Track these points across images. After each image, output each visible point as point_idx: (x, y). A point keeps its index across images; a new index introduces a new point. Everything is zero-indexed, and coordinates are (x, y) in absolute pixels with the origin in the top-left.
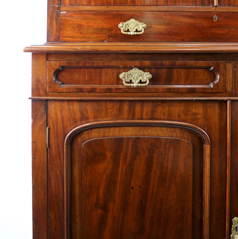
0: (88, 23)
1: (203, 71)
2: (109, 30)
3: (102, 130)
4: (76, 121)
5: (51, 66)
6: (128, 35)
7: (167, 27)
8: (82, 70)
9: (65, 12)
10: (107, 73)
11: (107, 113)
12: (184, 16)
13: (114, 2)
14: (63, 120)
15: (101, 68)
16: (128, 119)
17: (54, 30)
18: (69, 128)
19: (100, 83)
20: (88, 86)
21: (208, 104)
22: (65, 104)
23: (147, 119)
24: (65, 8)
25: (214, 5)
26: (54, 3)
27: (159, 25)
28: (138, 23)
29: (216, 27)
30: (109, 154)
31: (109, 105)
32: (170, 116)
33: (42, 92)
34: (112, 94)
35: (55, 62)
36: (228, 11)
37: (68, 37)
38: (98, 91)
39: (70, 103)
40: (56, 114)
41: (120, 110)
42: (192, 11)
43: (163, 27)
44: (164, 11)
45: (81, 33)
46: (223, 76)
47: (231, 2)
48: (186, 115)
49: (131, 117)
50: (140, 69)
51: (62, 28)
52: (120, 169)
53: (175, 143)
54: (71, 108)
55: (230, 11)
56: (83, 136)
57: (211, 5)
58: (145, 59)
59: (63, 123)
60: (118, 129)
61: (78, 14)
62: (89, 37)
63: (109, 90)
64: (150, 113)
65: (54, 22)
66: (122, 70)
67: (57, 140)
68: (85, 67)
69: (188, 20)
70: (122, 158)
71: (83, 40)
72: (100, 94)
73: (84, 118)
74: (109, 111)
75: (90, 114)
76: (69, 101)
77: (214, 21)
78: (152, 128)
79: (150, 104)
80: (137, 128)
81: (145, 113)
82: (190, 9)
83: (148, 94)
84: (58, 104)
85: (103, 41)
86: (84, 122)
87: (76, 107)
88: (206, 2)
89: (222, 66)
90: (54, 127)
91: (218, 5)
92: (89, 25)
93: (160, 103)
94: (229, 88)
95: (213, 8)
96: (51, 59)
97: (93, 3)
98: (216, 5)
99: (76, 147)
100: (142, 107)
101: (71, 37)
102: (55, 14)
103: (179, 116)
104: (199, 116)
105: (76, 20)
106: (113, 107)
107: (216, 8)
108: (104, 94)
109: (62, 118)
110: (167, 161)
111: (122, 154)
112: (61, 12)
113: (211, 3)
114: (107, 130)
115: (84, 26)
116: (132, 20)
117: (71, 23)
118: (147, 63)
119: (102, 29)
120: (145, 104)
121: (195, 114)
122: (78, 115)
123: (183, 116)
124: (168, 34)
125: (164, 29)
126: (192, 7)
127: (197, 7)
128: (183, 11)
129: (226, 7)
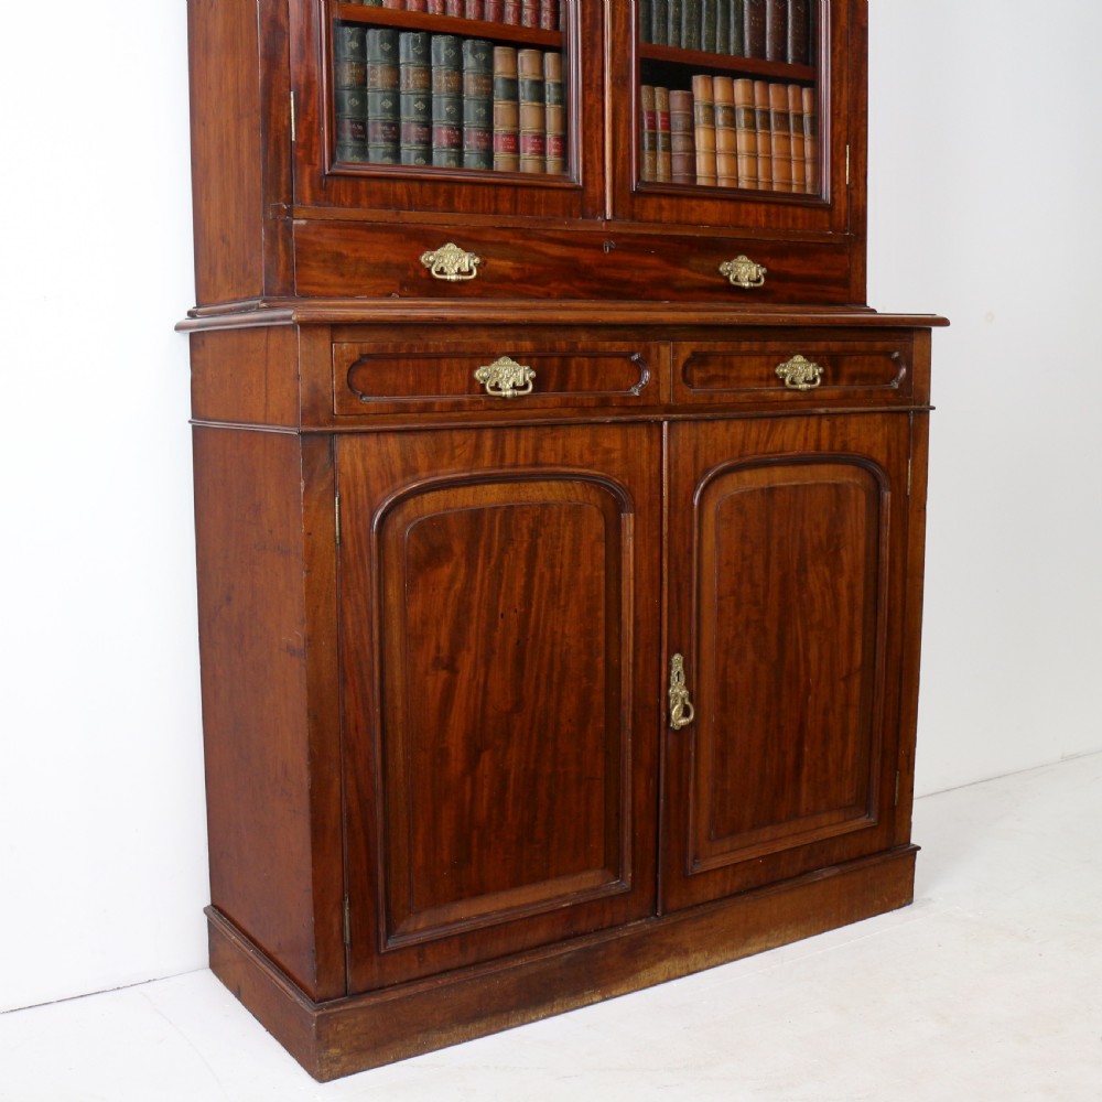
0: (356, 250)
1: (621, 360)
2: (402, 268)
3: (442, 495)
4: (393, 479)
5: (342, 355)
6: (445, 281)
8: (403, 362)
9: (303, 222)
10: (450, 369)
11: (452, 457)
12: (549, 240)
13: (410, 202)
14: (367, 478)
15: (439, 357)
16: (493, 467)
17: (282, 267)
18: (380, 496)
19: (438, 393)
20: (418, 400)
21: (630, 430)
22: (371, 441)
23: (525, 466)
24: (304, 213)
25: (605, 217)
26: (278, 196)
27: (503, 260)
28: (463, 253)
29: (609, 265)
30: (458, 547)
31: (458, 437)
32: (565, 456)
33: (323, 416)
34: (464, 413)
35: (351, 346)
36: (629, 231)
37: (313, 284)
38: (437, 408)
39: (382, 437)
40: (354, 465)
41: (478, 447)
42: (564, 228)
43: (510, 264)
44: (511, 228)
45: (342, 275)
46: (656, 372)
47: (635, 212)
48: (593, 453)
49: (497, 463)
50: (513, 359)
51: (299, 261)
52: (479, 577)
53: (576, 511)
54: (384, 449)
56: (406, 511)
57: (600, 217)
58: (519, 338)
59: (368, 485)
60: (471, 490)
61: (334, 227)
62: (360, 286)
63: (458, 406)
64: (531, 454)
65: (281, 247)
66: (478, 361)
67: (356, 523)
68: (410, 356)
69: (556, 251)
70: (481, 553)
71: (346, 291)
72: (440, 415)
73: (410, 471)
74: (458, 452)
75: (422, 462)
76: (378, 432)
77: (605, 251)
78: (533, 484)
79: (531, 433)
80: (507, 486)
81: (522, 452)
82: (561, 225)
83: (527, 412)
84: (357, 441)
85: (389, 295)
86: (409, 479)
87: (393, 444)
88: (590, 210)
89: (654, 351)
90: (349, 494)
91: (613, 218)
92: (358, 255)
93: (548, 430)
94: (665, 397)
95: (604, 223)
96: (340, 339)
97: (364, 202)
98: (608, 217)
99: (390, 535)
100: (518, 438)
101: (320, 285)
102: (280, 226)
103: (581, 456)
104: (615, 455)
105: (329, 241)
106: (464, 443)
107: (609, 223)
108: (447, 415)
109: (366, 471)
110: (562, 552)
111: (482, 543)
112: (295, 222)
113: (598, 213)
114: (452, 492)
115: (347, 257)
116: (451, 247)
117: (319, 248)
118: (527, 345)
119: (388, 264)
120: (523, 432)
121: (608, 451)
122: (398, 465)
123: (587, 457)
124: (520, 280)
125: (512, 268)
126: (565, 221)
127: (573, 221)
128: (548, 228)
129: (627, 224)
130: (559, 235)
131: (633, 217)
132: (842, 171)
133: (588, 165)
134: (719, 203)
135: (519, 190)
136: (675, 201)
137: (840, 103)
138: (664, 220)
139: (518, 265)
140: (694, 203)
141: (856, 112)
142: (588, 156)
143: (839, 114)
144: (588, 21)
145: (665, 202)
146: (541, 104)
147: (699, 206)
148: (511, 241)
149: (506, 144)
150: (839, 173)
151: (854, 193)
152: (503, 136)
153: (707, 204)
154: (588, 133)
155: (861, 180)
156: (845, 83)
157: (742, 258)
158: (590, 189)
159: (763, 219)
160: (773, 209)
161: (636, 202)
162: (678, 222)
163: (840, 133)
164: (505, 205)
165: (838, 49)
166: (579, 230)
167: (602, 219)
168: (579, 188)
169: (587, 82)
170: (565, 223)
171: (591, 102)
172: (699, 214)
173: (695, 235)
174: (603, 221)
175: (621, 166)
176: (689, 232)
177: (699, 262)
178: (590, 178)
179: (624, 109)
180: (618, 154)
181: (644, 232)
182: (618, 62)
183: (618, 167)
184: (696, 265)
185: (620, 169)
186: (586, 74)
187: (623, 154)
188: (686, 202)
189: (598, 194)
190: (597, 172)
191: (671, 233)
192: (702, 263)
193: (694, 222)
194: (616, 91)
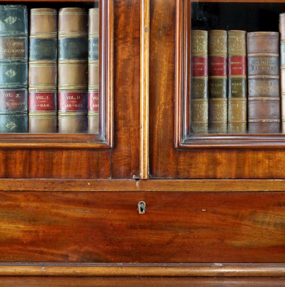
7: (30, 227)
12: (69, 202)
25: (140, 176)
27: (12, 223)
29: (143, 227)
36: (171, 189)
42: (87, 190)
44: (23, 191)
47: (180, 169)
55: (177, 190)
57: (134, 176)
77: (140, 212)
82: (83, 186)
88: (123, 167)
91: (150, 177)
95: (137, 183)
98: (144, 177)
107: (143, 182)
113: (133, 171)
124: (33, 243)
125: (24, 231)
126: (89, 182)
127: (100, 181)
128: (67, 190)
129: (169, 182)
130: (81, 197)
131: (177, 175)
133: (121, 122)
135: (34, 153)
136: (234, 155)
138: (219, 175)
139: (30, 228)
140: (261, 155)
142: (120, 113)
145: (220, 156)
146: (83, 61)
148: (23, 204)
149: (38, 102)
152: (37, 94)
153: (280, 155)
154: (120, 89)
158: (123, 148)
161: (182, 158)
162: (239, 177)
164: (18, 169)
166: (105, 190)
167: (136, 178)
168: (110, 148)
169: (121, 36)
170: (89, 184)
171: (125, 57)
172: (269, 167)
173: (263, 190)
174: (137, 180)
175: (161, 120)
176: (254, 187)
177: (267, 220)
178: (123, 136)
179: (166, 61)
180: (158, 109)
181: (191, 190)
182: (160, 12)
183: (157, 122)
184: (263, 223)
185: (161, 124)
186: (120, 28)
187: (165, 109)
188: (250, 155)
189: (133, 152)
190: (132, 129)
191: (230, 189)
192: (272, 220)
193: (261, 176)
194: (156, 43)
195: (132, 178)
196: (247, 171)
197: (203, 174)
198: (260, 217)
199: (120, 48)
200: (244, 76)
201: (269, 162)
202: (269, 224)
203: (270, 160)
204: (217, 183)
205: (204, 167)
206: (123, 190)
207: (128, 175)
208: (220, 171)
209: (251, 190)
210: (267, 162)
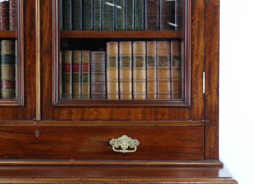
12: (3, 131)
29: (38, 143)
36: (50, 125)
42: (12, 125)
47: (55, 116)
55: (53, 125)
77: (37, 136)
82: (10, 124)
88: (29, 115)
91: (41, 120)
95: (35, 122)
98: (38, 119)
107: (38, 122)
113: (34, 117)
126: (13, 122)
127: (18, 121)
128: (3, 126)
129: (50, 122)
130: (9, 129)
131: (54, 119)
132: (199, 87)
133: (28, 94)
134: (109, 109)
136: (80, 110)
137: (198, 49)
138: (73, 119)
140: (92, 110)
141: (210, 53)
142: (27, 90)
143: (197, 56)
144: (28, 25)
145: (73, 110)
146: (13, 65)
147: (96, 111)
150: (197, 88)
151: (208, 98)
153: (101, 110)
154: (27, 79)
155: (214, 91)
156: (202, 39)
157: (124, 137)
158: (29, 106)
159: (140, 115)
160: (147, 110)
161: (56, 111)
162: (82, 120)
163: (198, 66)
165: (197, 20)
166: (20, 126)
167: (35, 120)
168: (22, 106)
169: (27, 55)
170: (13, 123)
171: (29, 64)
172: (96, 115)
173: (93, 126)
174: (35, 121)
175: (46, 93)
176: (89, 124)
177: (95, 140)
178: (29, 101)
179: (48, 66)
180: (44, 88)
181: (60, 125)
182: (45, 43)
183: (44, 94)
184: (94, 141)
185: (46, 95)
186: (27, 51)
187: (48, 88)
188: (87, 109)
189: (33, 108)
190: (33, 97)
191: (78, 125)
192: (98, 140)
193: (92, 119)
194: (44, 58)
195: (33, 120)
196: (86, 117)
197: (65, 118)
198: (92, 138)
199: (27, 60)
200: (89, 72)
201: (96, 113)
202: (96, 141)
203: (97, 112)
204: (72, 123)
205: (66, 115)
206: (29, 126)
207: (31, 119)
208: (73, 117)
209: (88, 125)
210: (95, 112)
